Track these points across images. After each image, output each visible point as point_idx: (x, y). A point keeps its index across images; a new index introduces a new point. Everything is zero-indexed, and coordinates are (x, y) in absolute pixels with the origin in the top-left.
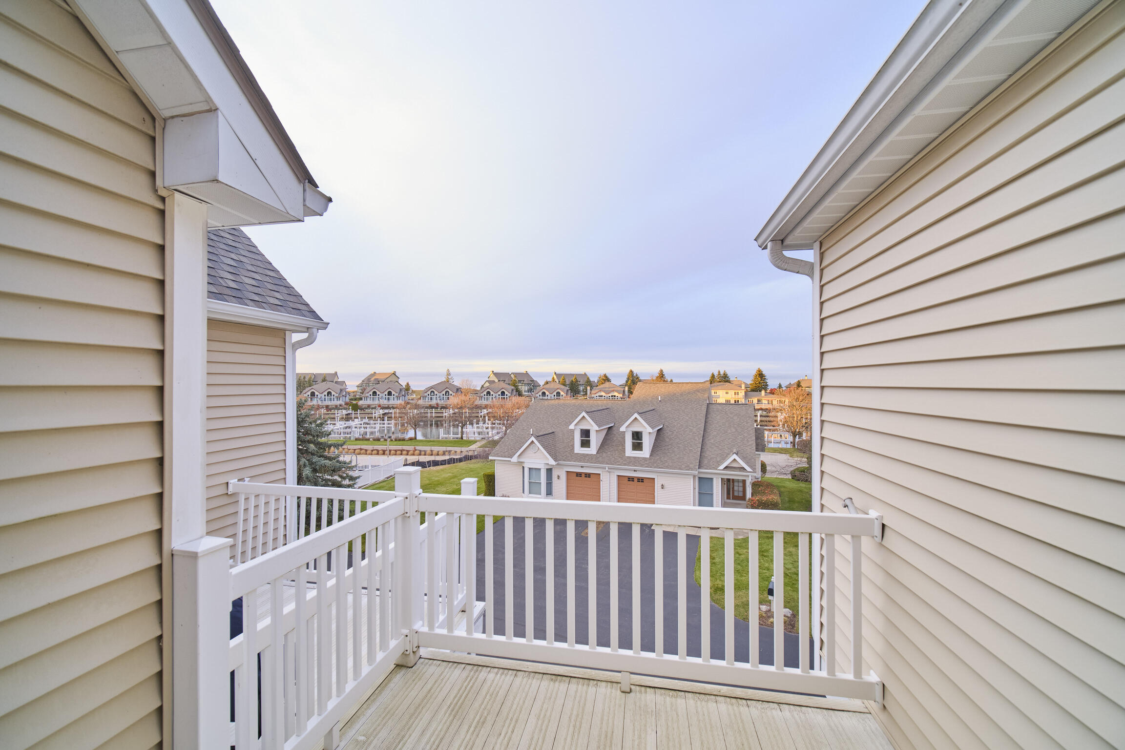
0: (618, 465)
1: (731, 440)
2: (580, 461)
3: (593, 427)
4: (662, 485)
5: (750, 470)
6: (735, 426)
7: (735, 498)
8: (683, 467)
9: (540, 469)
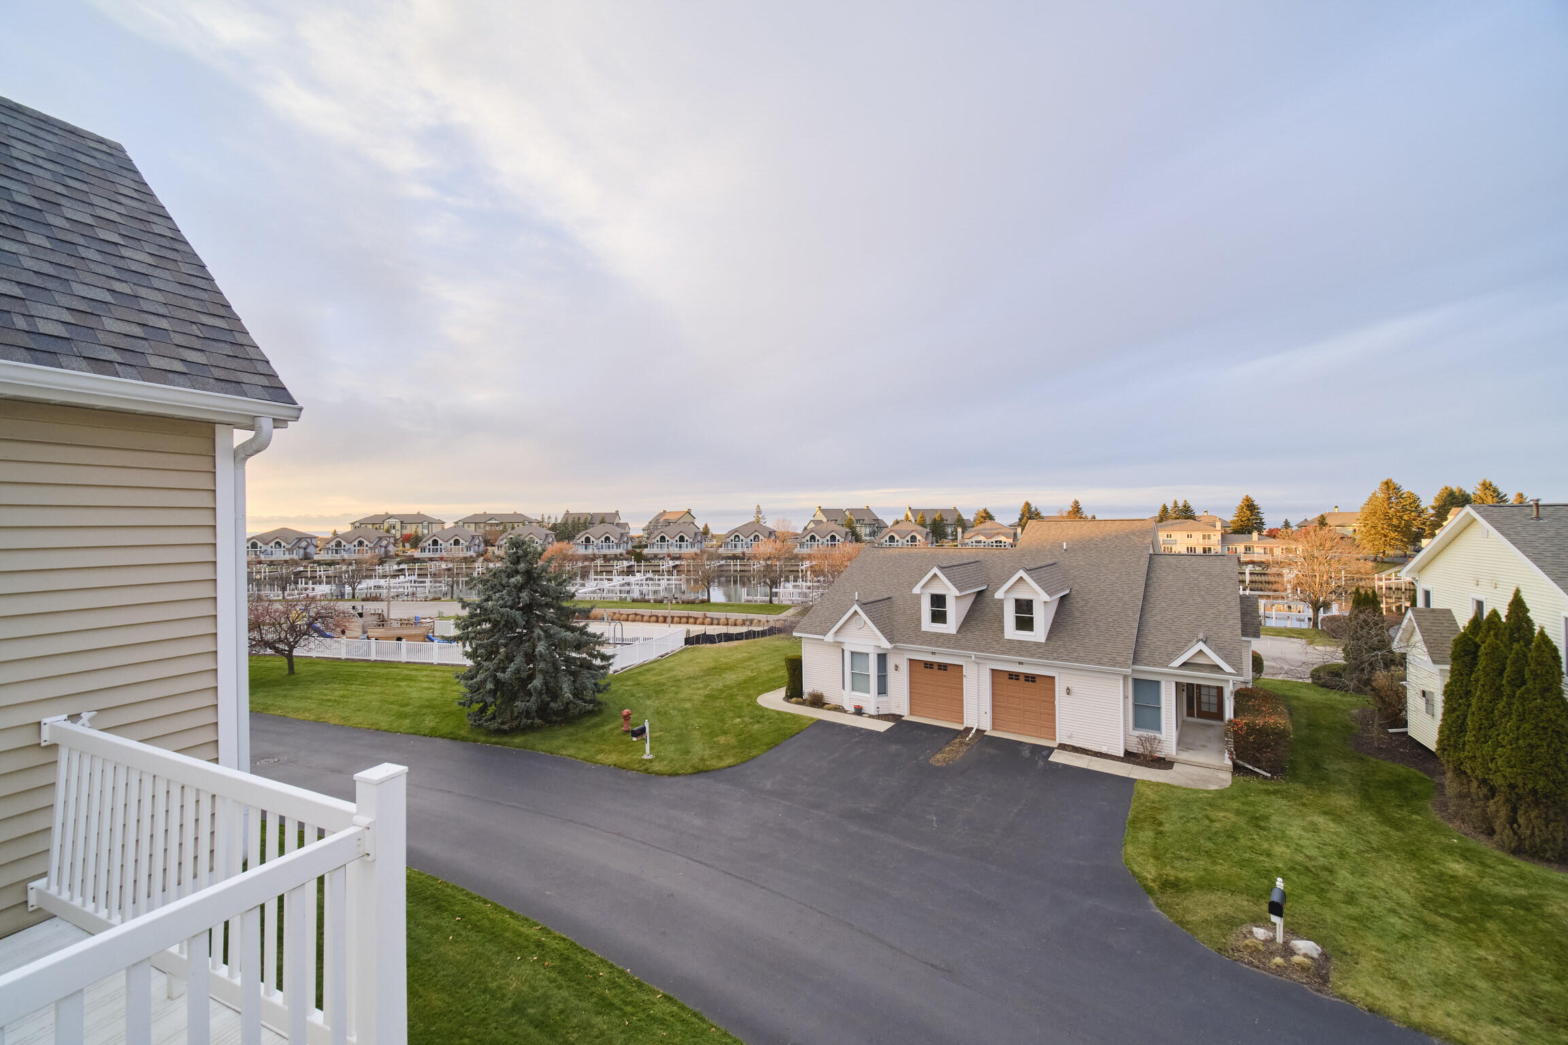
0: (993, 652)
1: (1194, 616)
2: (930, 644)
3: (950, 592)
4: (1068, 689)
5: (1233, 671)
6: (1202, 592)
7: (1202, 715)
8: (1105, 660)
9: (868, 654)
